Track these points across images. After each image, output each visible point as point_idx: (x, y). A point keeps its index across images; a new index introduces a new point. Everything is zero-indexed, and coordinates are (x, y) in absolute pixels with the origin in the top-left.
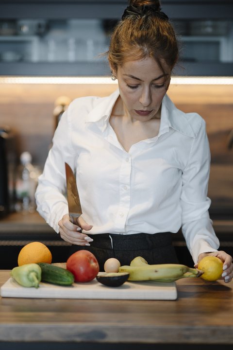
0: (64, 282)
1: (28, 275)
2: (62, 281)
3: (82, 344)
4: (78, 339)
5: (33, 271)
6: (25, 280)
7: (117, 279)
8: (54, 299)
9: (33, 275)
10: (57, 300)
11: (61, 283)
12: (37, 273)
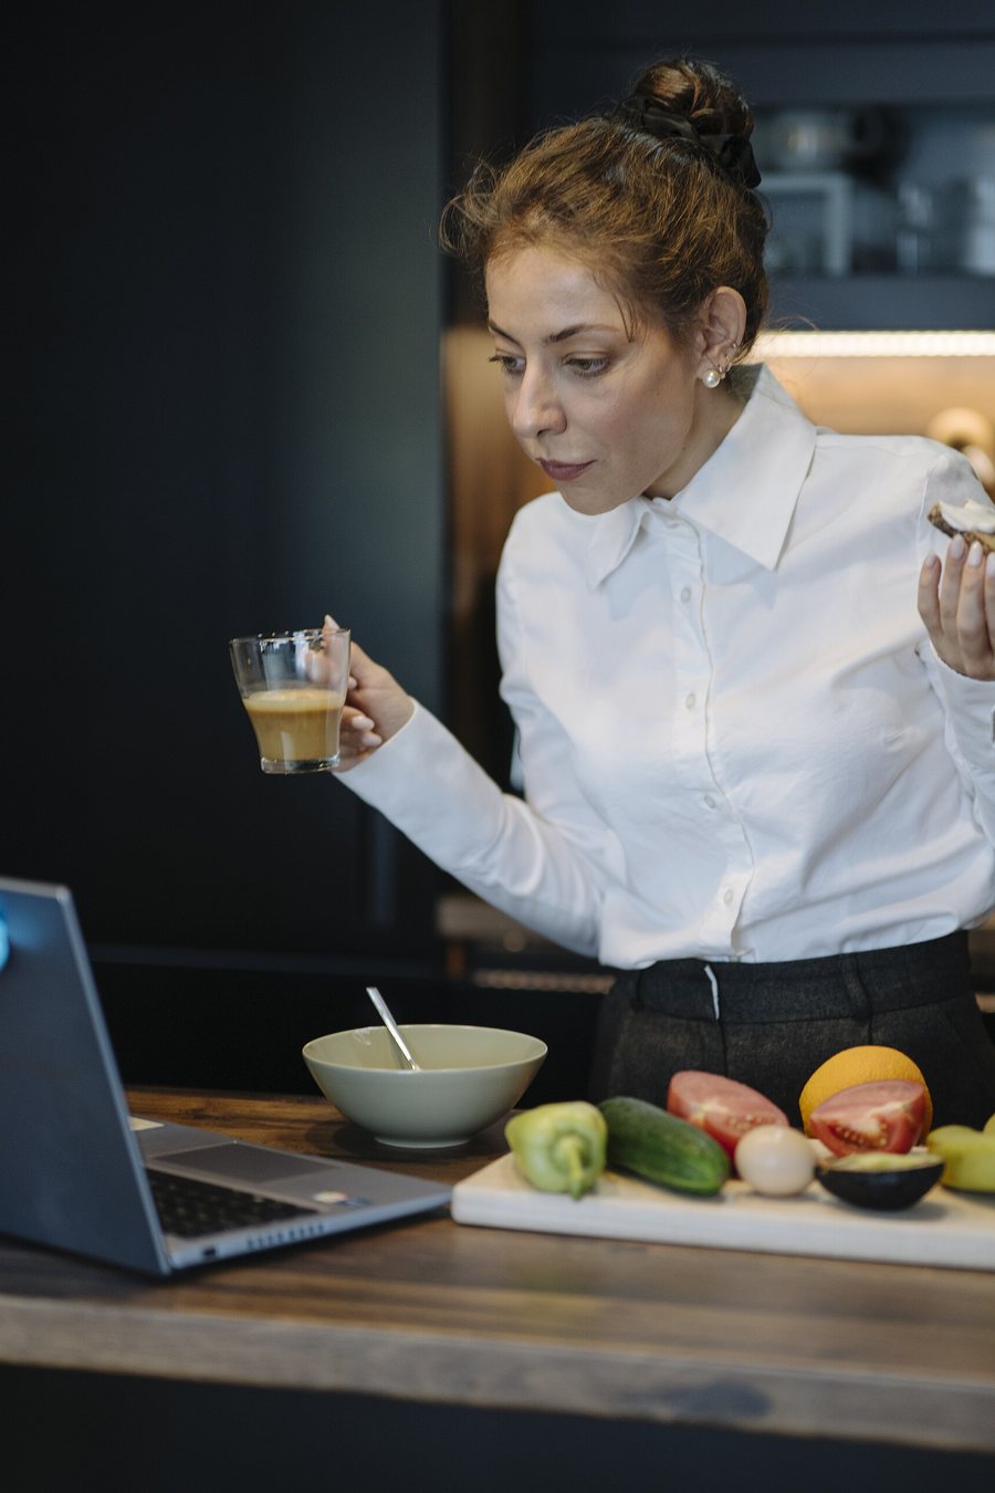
0: (689, 1178)
1: (551, 1148)
2: (678, 1173)
3: (677, 1429)
4: (664, 1412)
5: (571, 1132)
6: (539, 1165)
7: (893, 1180)
8: (642, 1244)
9: (569, 1147)
10: (654, 1251)
11: (678, 1182)
12: (586, 1140)
